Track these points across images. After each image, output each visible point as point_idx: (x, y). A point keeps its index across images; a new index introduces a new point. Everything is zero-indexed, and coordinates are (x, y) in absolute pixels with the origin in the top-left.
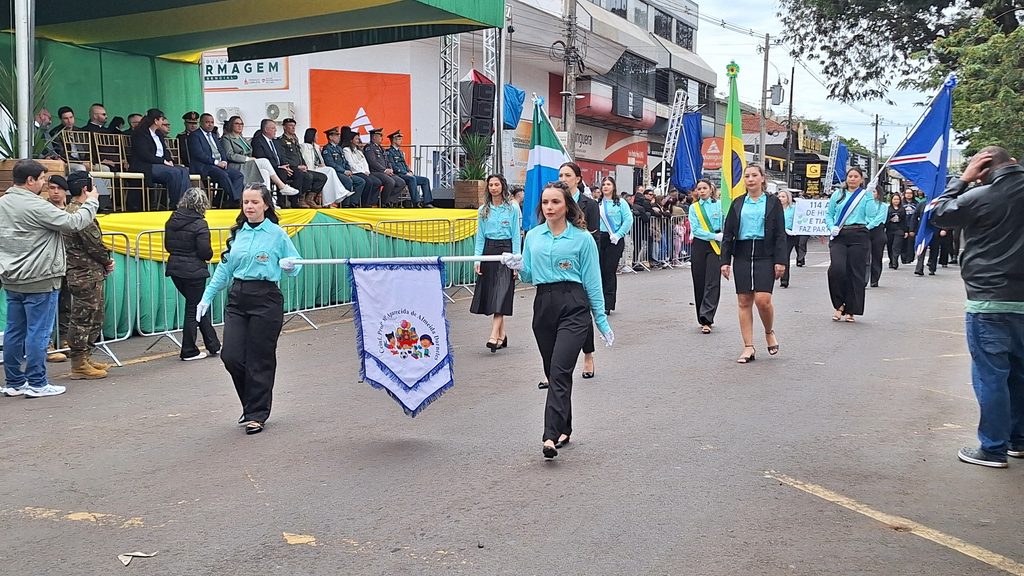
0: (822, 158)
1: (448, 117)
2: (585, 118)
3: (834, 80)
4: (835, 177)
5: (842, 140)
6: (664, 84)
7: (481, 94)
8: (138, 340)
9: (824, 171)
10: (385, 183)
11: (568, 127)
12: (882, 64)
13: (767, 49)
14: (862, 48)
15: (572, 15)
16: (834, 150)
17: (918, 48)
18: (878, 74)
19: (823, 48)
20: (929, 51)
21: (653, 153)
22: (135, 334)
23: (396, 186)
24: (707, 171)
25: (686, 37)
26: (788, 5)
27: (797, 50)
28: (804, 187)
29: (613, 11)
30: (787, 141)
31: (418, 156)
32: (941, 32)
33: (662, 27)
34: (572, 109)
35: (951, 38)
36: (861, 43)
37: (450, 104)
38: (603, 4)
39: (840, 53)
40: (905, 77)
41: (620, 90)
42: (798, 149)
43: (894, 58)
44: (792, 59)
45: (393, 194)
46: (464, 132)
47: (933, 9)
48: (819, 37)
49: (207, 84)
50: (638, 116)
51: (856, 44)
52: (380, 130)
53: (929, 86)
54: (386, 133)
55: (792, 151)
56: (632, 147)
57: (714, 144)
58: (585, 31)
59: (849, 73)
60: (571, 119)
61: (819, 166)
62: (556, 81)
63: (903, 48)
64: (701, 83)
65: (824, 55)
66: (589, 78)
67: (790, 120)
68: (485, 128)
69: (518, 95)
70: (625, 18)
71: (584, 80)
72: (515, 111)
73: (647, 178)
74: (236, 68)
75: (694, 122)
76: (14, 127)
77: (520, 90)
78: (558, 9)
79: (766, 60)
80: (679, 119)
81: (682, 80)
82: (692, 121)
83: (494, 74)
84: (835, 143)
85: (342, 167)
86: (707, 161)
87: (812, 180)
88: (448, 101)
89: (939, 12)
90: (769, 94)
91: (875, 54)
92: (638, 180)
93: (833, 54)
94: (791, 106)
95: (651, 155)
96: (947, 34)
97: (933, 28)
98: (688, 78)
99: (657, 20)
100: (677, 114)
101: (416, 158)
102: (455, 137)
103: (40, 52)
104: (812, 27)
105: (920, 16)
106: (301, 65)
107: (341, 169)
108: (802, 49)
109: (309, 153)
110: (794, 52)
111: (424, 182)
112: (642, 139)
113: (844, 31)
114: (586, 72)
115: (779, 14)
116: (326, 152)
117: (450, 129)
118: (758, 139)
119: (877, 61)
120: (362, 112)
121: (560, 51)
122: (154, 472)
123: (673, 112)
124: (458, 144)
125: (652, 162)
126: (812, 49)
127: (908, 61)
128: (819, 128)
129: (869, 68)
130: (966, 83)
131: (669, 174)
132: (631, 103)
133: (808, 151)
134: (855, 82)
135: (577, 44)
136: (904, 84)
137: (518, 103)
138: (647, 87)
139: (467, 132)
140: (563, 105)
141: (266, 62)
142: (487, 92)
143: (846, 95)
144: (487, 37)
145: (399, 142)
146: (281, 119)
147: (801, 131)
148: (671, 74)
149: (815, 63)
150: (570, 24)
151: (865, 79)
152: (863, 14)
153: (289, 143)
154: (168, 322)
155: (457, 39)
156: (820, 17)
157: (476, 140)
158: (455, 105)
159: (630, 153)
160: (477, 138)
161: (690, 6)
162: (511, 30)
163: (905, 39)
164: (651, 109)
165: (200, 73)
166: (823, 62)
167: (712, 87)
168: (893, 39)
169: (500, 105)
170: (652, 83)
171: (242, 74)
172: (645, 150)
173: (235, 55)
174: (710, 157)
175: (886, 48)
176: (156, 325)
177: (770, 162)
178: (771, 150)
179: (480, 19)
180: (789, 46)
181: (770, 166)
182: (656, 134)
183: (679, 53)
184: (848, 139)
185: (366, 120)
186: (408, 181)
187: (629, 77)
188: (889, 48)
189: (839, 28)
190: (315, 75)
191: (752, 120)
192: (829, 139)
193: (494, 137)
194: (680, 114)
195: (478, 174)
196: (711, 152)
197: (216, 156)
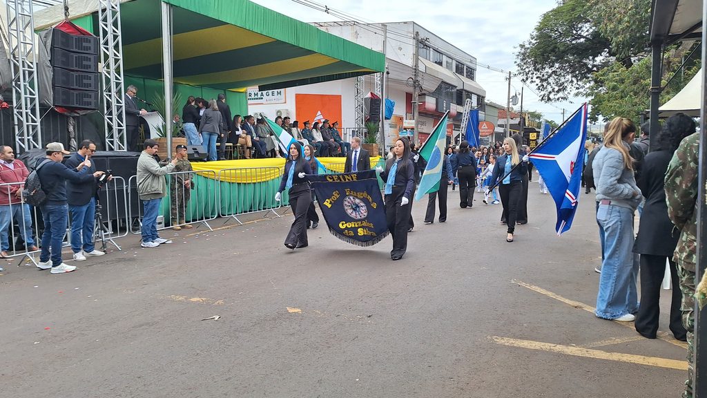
0: (537, 130)
1: (359, 114)
2: (423, 113)
3: (542, 93)
5: (547, 121)
6: (460, 96)
7: (374, 103)
8: (219, 219)
9: (538, 136)
10: (330, 146)
11: (415, 118)
12: (566, 84)
13: (510, 79)
14: (556, 77)
15: (417, 65)
16: (543, 126)
17: (584, 76)
18: (564, 89)
19: (537, 78)
20: (589, 78)
21: (456, 129)
22: (219, 216)
23: (335, 147)
24: (481, 137)
25: (471, 74)
26: (520, 58)
27: (525, 79)
29: (436, 62)
30: (520, 122)
31: (345, 133)
32: (595, 69)
33: (459, 70)
34: (417, 109)
35: (600, 72)
36: (556, 75)
37: (360, 108)
38: (431, 60)
39: (546, 80)
40: (577, 91)
41: (439, 100)
42: (525, 126)
43: (572, 82)
44: (522, 83)
47: (591, 58)
48: (535, 73)
49: (249, 102)
51: (553, 75)
52: (328, 121)
53: (589, 95)
54: (330, 123)
55: (523, 127)
57: (485, 124)
58: (423, 72)
59: (550, 89)
60: (416, 114)
61: (535, 134)
62: (409, 97)
63: (576, 77)
64: (478, 95)
65: (538, 81)
66: (425, 94)
67: (521, 112)
68: (376, 119)
69: (391, 103)
70: (442, 65)
71: (422, 95)
72: (390, 111)
73: (453, 141)
74: (262, 95)
75: (475, 115)
76: (164, 123)
77: (392, 101)
78: (409, 62)
79: (509, 84)
80: (468, 113)
81: (469, 94)
82: (474, 114)
83: (380, 94)
84: (543, 123)
85: (310, 138)
86: (481, 132)
87: (532, 140)
89: (593, 59)
90: (511, 100)
91: (563, 80)
92: (448, 142)
93: (542, 80)
94: (522, 106)
95: (454, 130)
96: (598, 69)
97: (591, 67)
98: (472, 93)
99: (457, 67)
102: (362, 124)
103: (175, 90)
104: (532, 68)
105: (584, 61)
106: (291, 92)
107: (310, 140)
108: (527, 79)
109: (295, 132)
110: (523, 80)
112: (450, 123)
113: (547, 69)
114: (423, 92)
115: (515, 62)
116: (303, 132)
117: (360, 120)
118: (506, 121)
119: (563, 83)
120: (319, 113)
121: (411, 82)
122: (228, 279)
123: (465, 110)
124: (364, 127)
125: (455, 134)
126: (532, 78)
127: (579, 83)
128: (536, 116)
129: (559, 86)
130: (607, 93)
132: (445, 106)
133: (530, 127)
134: (553, 93)
135: (419, 79)
136: (577, 95)
137: (391, 107)
138: (452, 99)
139: (368, 121)
140: (412, 107)
141: (276, 91)
143: (549, 99)
144: (377, 77)
145: (337, 127)
146: (283, 117)
147: (527, 117)
148: (464, 92)
149: (534, 84)
150: (416, 69)
151: (558, 92)
152: (557, 61)
153: (286, 128)
154: (233, 211)
155: (363, 78)
156: (535, 63)
157: (372, 125)
158: (362, 109)
160: (372, 124)
161: (472, 59)
162: (388, 73)
163: (577, 72)
164: (455, 108)
165: (246, 97)
166: (537, 85)
167: (484, 97)
168: (571, 73)
169: (383, 108)
170: (455, 96)
171: (265, 97)
172: (451, 128)
173: (262, 88)
174: (483, 131)
175: (567, 77)
176: (229, 211)
178: (512, 126)
179: (373, 68)
180: (521, 77)
182: (457, 120)
183: (468, 82)
184: (550, 121)
185: (321, 117)
186: (341, 144)
187: (443, 94)
188: (569, 77)
189: (545, 68)
190: (297, 96)
191: (503, 112)
192: (540, 120)
193: (380, 123)
194: (468, 110)
195: (373, 141)
196: (483, 128)
197: (254, 135)
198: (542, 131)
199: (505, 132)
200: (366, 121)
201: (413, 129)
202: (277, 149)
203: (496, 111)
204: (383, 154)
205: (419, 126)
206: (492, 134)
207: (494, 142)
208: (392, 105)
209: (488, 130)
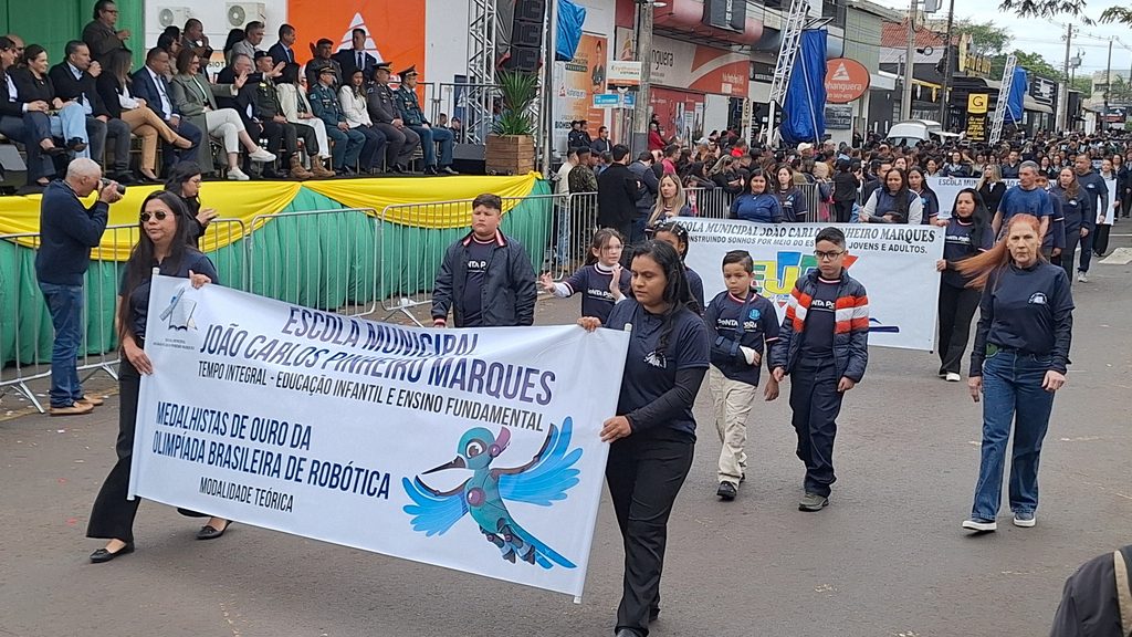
0: (991, 84)
1: (479, 45)
2: (666, 28)
4: (1007, 115)
5: (1021, 55)
7: (526, 12)
9: (993, 101)
10: (391, 138)
11: (642, 47)
16: (1008, 72)
21: (757, 77)
23: (407, 142)
24: (830, 106)
28: (963, 126)
30: (943, 61)
31: (437, 98)
34: (648, 22)
37: (483, 27)
42: (958, 70)
45: (403, 153)
46: (500, 66)
50: (738, 25)
52: (387, 65)
55: (950, 73)
56: (727, 69)
57: (842, 68)
60: (646, 36)
61: (986, 96)
67: (950, 29)
68: (528, 59)
69: (576, 13)
72: (571, 34)
73: (748, 117)
75: (816, 42)
77: (578, 7)
80: (795, 38)
82: (813, 41)
86: (832, 91)
87: (976, 116)
88: (480, 23)
92: (735, 115)
94: (951, 14)
95: (754, 79)
100: (793, 31)
101: (435, 101)
102: (488, 72)
107: (332, 120)
109: (289, 96)
111: (443, 137)
112: (743, 58)
116: (313, 97)
117: (482, 62)
118: (904, 57)
120: (358, 19)
123: (788, 22)
124: (492, 82)
128: (987, 36)
131: (778, 120)
132: (729, 8)
133: (972, 74)
137: (575, 25)
139: (504, 66)
140: (636, 15)
142: (533, 9)
145: (413, 82)
147: (963, 47)
153: (264, 85)
157: (516, 77)
158: (490, 28)
159: (725, 78)
160: (518, 75)
164: (757, 17)
169: (552, 28)
172: (746, 73)
174: (835, 87)
177: (919, 88)
178: (920, 71)
181: (918, 95)
182: (762, 51)
184: (1028, 53)
186: (423, 133)
191: (895, 29)
192: (1002, 53)
193: (542, 71)
194: (797, 30)
195: (518, 127)
196: (838, 79)
197: (166, 107)
198: (1004, 86)
199: (899, 86)
200: (499, 66)
201: (634, 88)
202: (232, 146)
203: (877, 27)
204: (546, 168)
205: (654, 66)
206: (861, 97)
207: (865, 115)
208: (579, 16)
209: (851, 87)
